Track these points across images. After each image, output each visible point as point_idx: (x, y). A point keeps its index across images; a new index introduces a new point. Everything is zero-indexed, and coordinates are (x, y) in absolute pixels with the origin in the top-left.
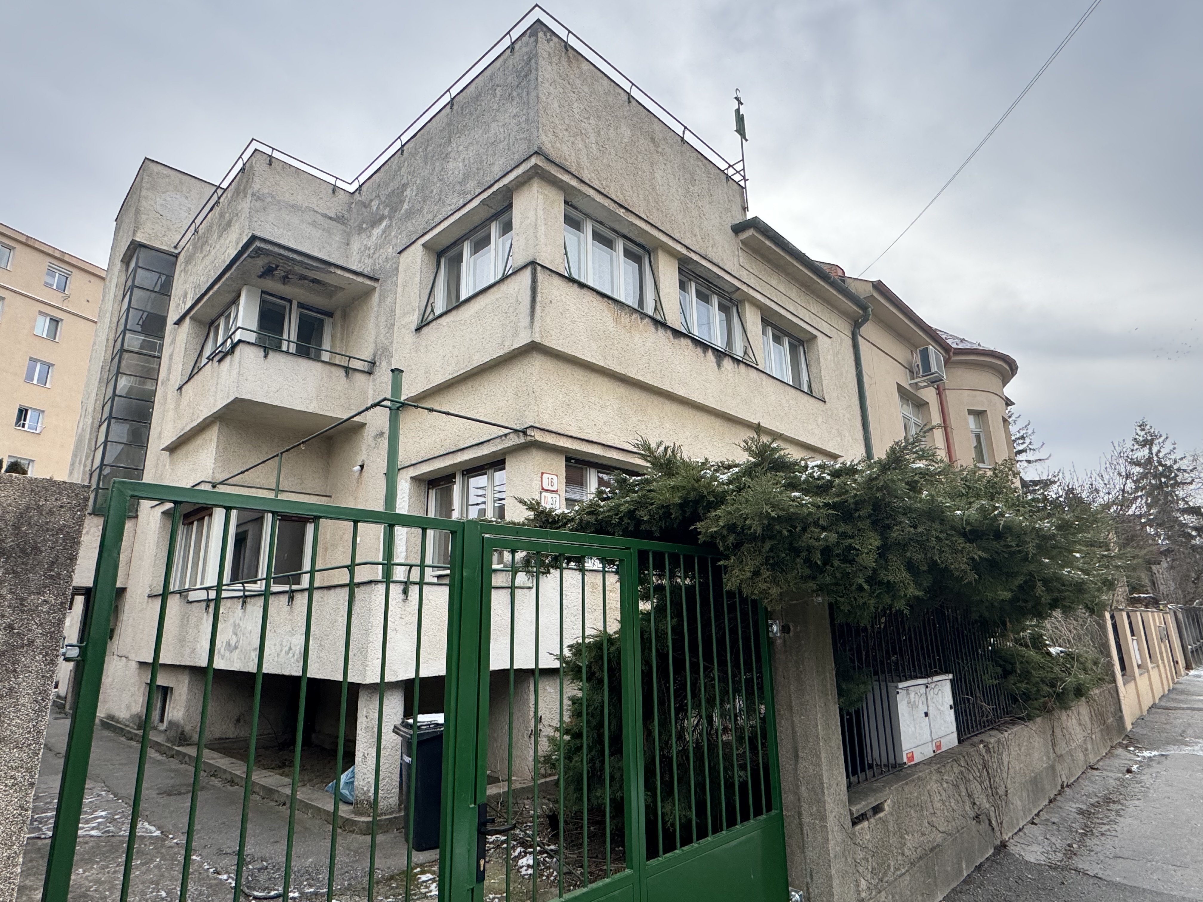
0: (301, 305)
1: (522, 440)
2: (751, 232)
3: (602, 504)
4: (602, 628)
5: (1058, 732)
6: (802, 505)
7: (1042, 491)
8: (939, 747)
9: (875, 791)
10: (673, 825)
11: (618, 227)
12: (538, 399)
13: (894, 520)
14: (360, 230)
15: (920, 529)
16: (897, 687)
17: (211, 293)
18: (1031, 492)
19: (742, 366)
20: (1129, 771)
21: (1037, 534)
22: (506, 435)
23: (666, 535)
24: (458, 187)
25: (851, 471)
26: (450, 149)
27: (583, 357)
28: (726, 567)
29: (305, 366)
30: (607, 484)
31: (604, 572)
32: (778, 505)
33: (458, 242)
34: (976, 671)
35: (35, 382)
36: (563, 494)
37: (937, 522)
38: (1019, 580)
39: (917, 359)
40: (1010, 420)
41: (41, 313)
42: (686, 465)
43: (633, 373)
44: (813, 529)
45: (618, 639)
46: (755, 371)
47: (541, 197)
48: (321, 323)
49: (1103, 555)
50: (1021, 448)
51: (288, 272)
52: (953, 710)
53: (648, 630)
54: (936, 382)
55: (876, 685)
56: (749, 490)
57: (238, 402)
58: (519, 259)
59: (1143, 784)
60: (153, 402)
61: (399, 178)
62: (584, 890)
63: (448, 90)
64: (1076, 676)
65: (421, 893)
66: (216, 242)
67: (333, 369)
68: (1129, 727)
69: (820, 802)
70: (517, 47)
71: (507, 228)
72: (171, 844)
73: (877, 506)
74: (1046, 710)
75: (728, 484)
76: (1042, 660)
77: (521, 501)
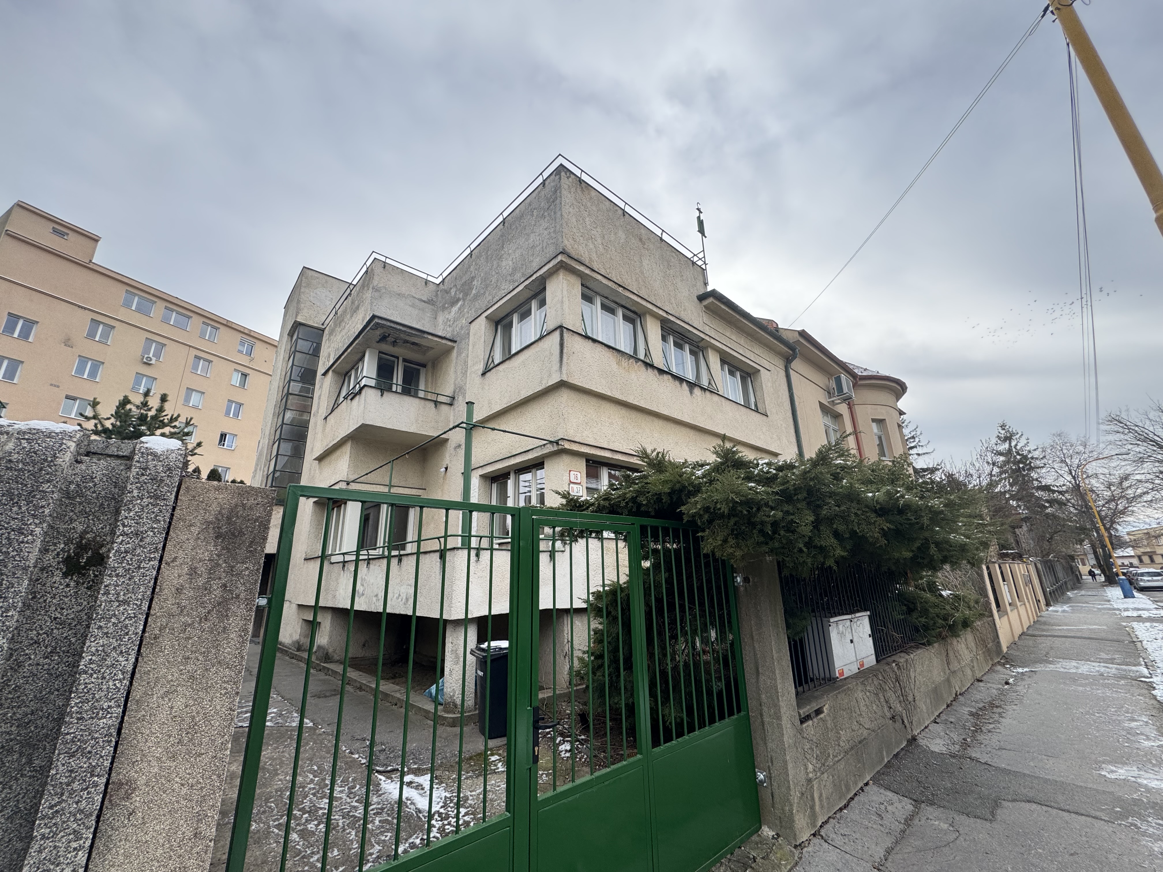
0: (405, 360)
1: (556, 448)
2: (711, 300)
3: (613, 492)
4: (616, 580)
5: (951, 654)
6: (757, 493)
7: (929, 476)
8: (862, 665)
9: (816, 698)
10: (671, 723)
11: (618, 300)
12: (566, 420)
13: (823, 501)
14: (444, 309)
15: (842, 508)
16: (829, 622)
17: (346, 354)
18: (922, 477)
19: (707, 393)
20: (1007, 683)
21: (930, 511)
22: (544, 445)
23: (659, 514)
24: (509, 278)
25: (788, 467)
26: (503, 252)
27: (596, 390)
28: (702, 537)
29: (409, 402)
30: (616, 478)
31: (617, 539)
32: (739, 493)
33: (510, 314)
34: (887, 609)
35: (231, 416)
36: (585, 485)
37: (855, 502)
38: (918, 544)
39: (833, 384)
40: (903, 425)
41: (235, 370)
42: (674, 465)
43: (631, 400)
44: (765, 509)
45: (627, 587)
46: (717, 396)
47: (565, 282)
48: (418, 371)
49: (980, 523)
50: (912, 445)
51: (396, 339)
52: (871, 638)
53: (648, 581)
54: (848, 400)
55: (813, 619)
56: (718, 482)
57: (364, 426)
58: (551, 324)
59: (1018, 693)
60: (308, 428)
61: (469, 273)
62: (608, 770)
63: (501, 214)
64: (962, 612)
65: (491, 770)
66: (349, 320)
67: (427, 403)
68: (1005, 650)
69: (776, 706)
70: (547, 183)
71: (542, 303)
72: (321, 732)
73: (810, 491)
74: (941, 638)
75: (702, 478)
76: (936, 601)
77: (558, 493)
